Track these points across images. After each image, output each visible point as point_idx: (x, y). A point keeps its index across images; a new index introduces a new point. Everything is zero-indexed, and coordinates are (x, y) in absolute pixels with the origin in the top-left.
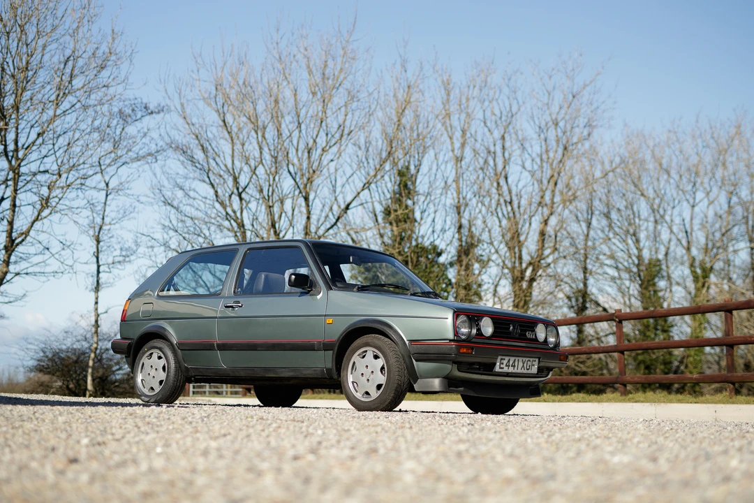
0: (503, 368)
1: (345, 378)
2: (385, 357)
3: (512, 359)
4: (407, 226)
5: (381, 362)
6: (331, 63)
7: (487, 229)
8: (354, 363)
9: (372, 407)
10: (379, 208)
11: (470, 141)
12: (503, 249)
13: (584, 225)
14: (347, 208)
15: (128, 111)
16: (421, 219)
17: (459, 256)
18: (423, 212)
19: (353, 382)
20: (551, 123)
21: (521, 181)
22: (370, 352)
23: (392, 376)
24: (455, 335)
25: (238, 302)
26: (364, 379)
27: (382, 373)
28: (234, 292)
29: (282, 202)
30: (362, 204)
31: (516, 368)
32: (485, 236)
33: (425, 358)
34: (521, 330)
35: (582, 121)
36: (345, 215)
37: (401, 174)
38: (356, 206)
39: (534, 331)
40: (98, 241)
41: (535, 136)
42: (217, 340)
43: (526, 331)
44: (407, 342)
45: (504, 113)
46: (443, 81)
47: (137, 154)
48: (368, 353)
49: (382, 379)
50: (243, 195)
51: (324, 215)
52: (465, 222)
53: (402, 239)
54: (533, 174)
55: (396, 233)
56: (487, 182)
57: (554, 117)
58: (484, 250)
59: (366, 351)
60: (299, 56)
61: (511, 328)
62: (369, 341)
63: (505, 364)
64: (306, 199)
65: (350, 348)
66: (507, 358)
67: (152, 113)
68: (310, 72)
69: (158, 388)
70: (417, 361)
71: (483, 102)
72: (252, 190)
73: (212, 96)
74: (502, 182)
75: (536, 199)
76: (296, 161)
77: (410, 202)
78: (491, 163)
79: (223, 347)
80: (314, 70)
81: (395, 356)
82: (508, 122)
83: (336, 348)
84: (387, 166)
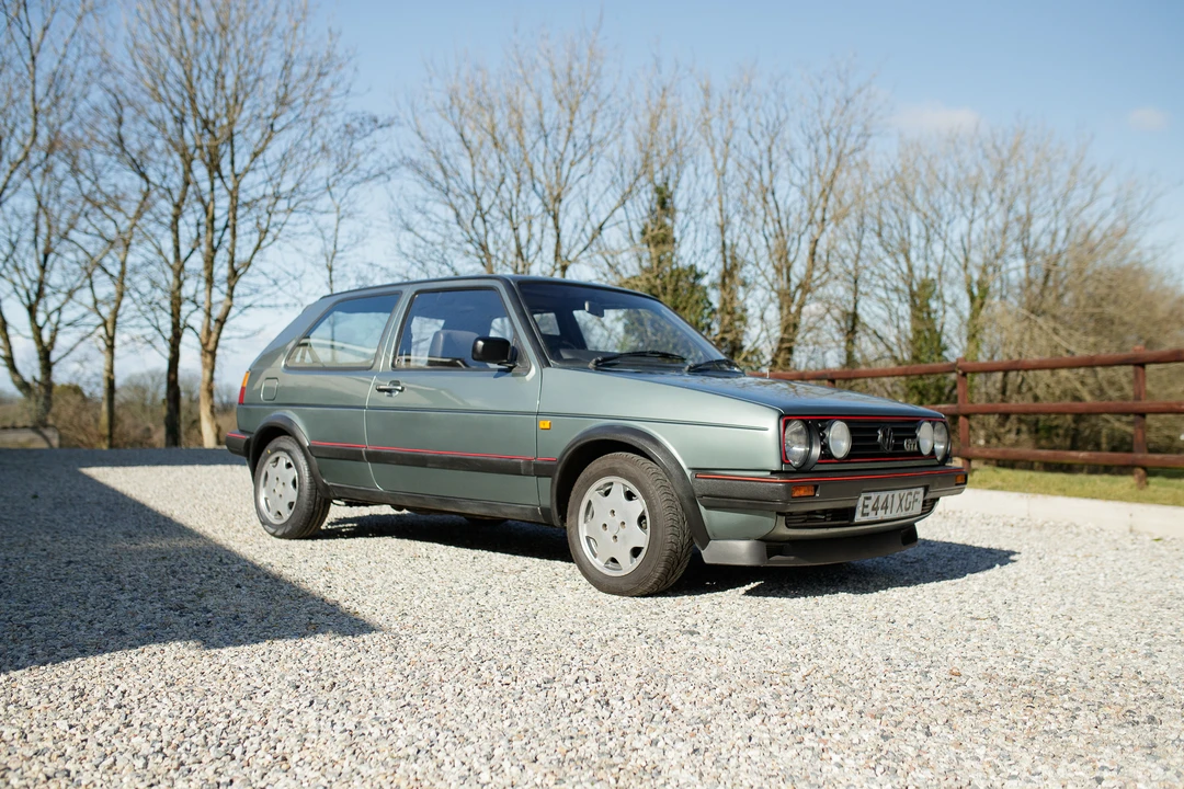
0: (868, 514)
1: (573, 530)
2: (646, 497)
3: (883, 495)
4: (666, 248)
5: (638, 506)
6: (576, 66)
7: (751, 250)
8: (590, 503)
9: (624, 588)
10: (637, 230)
11: (735, 153)
12: (771, 272)
13: (854, 243)
14: (601, 228)
15: (356, 125)
16: (681, 238)
17: (724, 278)
18: (682, 232)
19: (588, 538)
20: (821, 132)
21: (789, 195)
22: (619, 486)
23: (660, 535)
24: (782, 462)
25: (397, 383)
26: (609, 534)
27: (640, 525)
28: (393, 365)
29: (530, 224)
30: (617, 224)
31: (888, 511)
32: (750, 257)
33: (725, 504)
34: (896, 438)
35: (856, 129)
36: (599, 237)
37: (658, 190)
38: (610, 226)
39: (915, 437)
40: (331, 270)
41: (804, 146)
42: (367, 446)
43: (903, 439)
44: (688, 473)
45: (771, 122)
46: (701, 87)
47: (369, 172)
48: (614, 487)
49: (641, 538)
50: (487, 217)
51: (576, 236)
52: (728, 242)
53: (660, 262)
54: (802, 190)
55: (654, 255)
56: (751, 197)
57: (825, 125)
58: (749, 272)
59: (611, 484)
60: (541, 60)
61: (880, 436)
62: (617, 466)
63: (870, 507)
64: (555, 218)
65: (582, 476)
66: (874, 496)
67: (381, 127)
68: (554, 77)
69: (287, 514)
70: (707, 507)
71: (746, 109)
72: (495, 212)
73: (448, 106)
74: (770, 198)
75: (806, 215)
76: (543, 178)
77: (668, 221)
78: (757, 176)
79: (375, 457)
80: (558, 74)
81: (665, 497)
82: (774, 133)
83: (557, 474)
84: (643, 180)
